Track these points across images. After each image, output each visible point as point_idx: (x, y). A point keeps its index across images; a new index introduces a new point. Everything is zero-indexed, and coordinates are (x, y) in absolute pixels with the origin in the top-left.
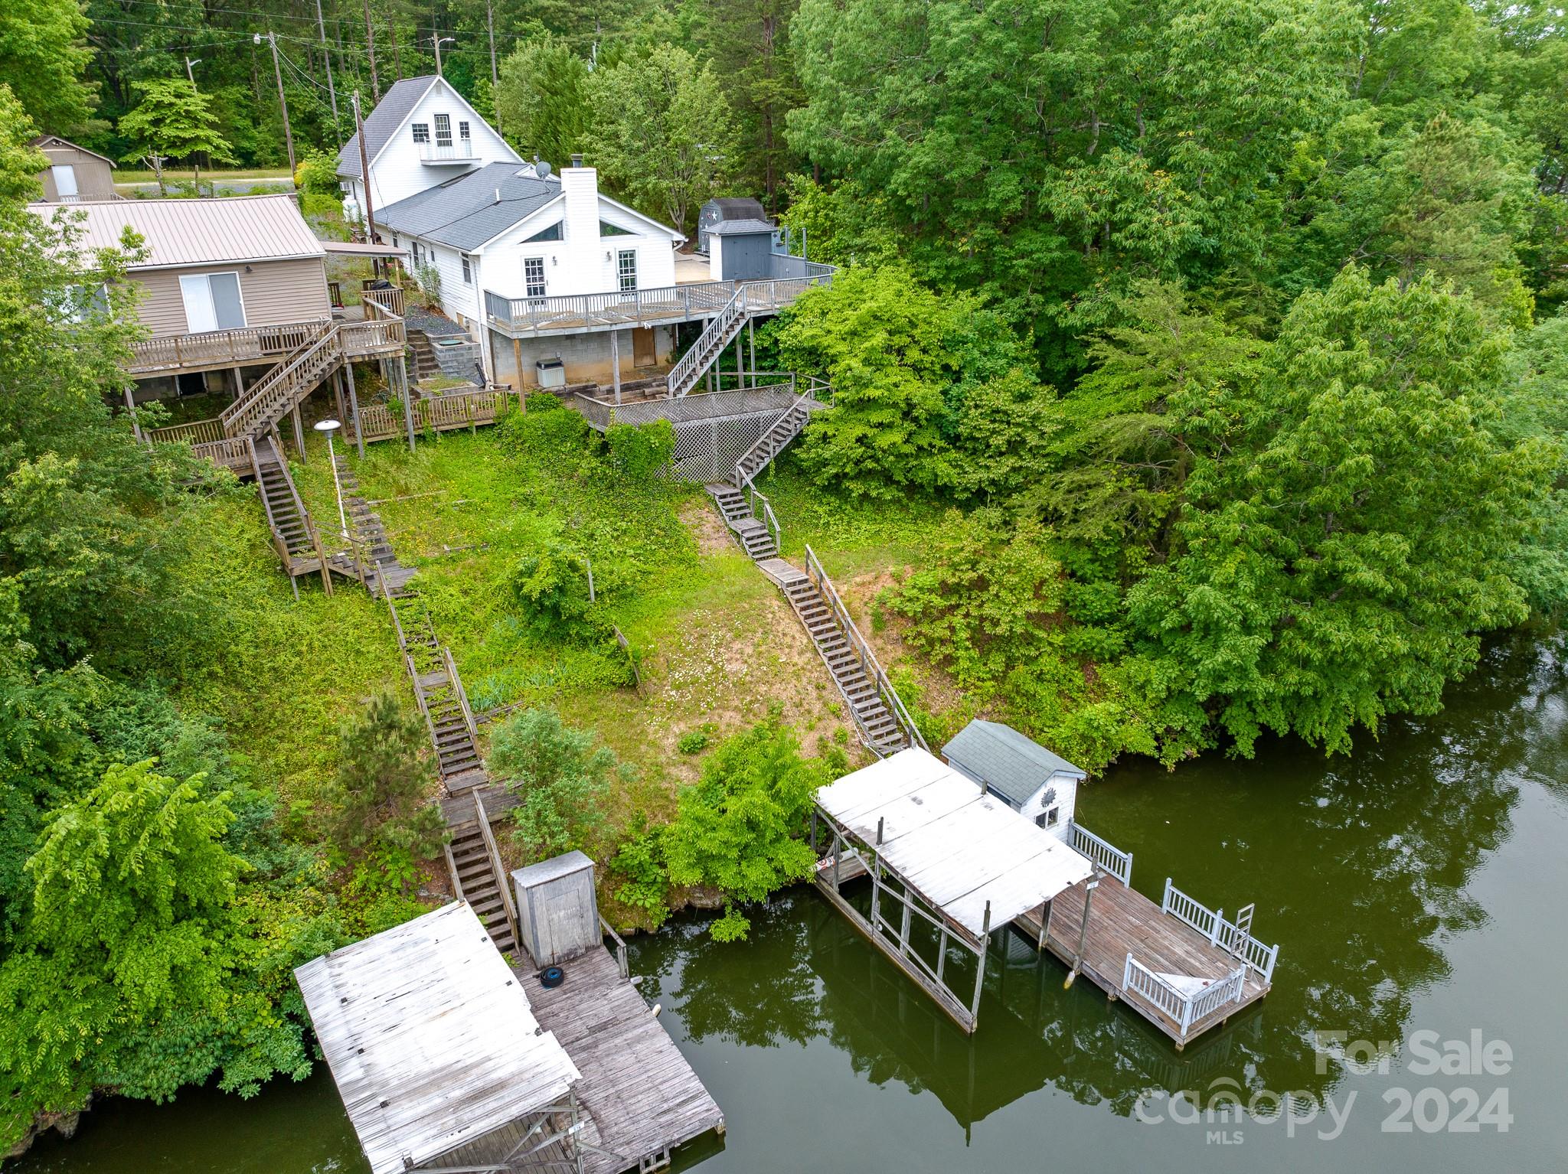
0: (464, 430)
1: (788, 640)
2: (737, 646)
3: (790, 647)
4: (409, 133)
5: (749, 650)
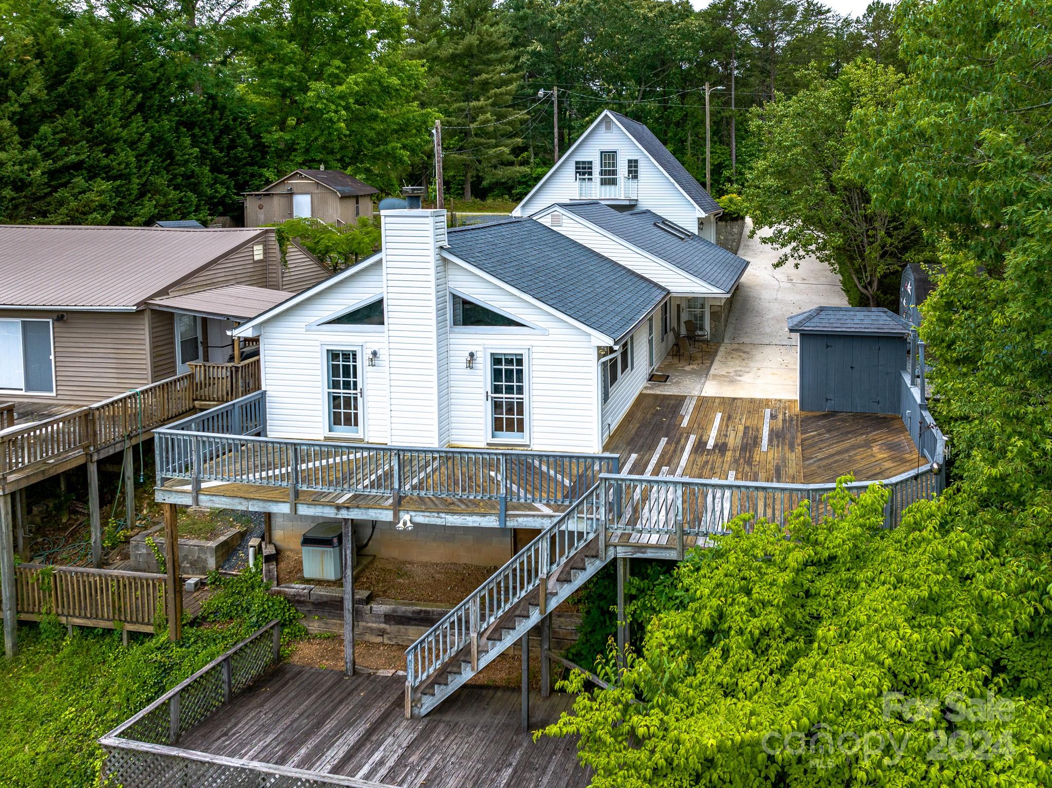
4: (571, 169)
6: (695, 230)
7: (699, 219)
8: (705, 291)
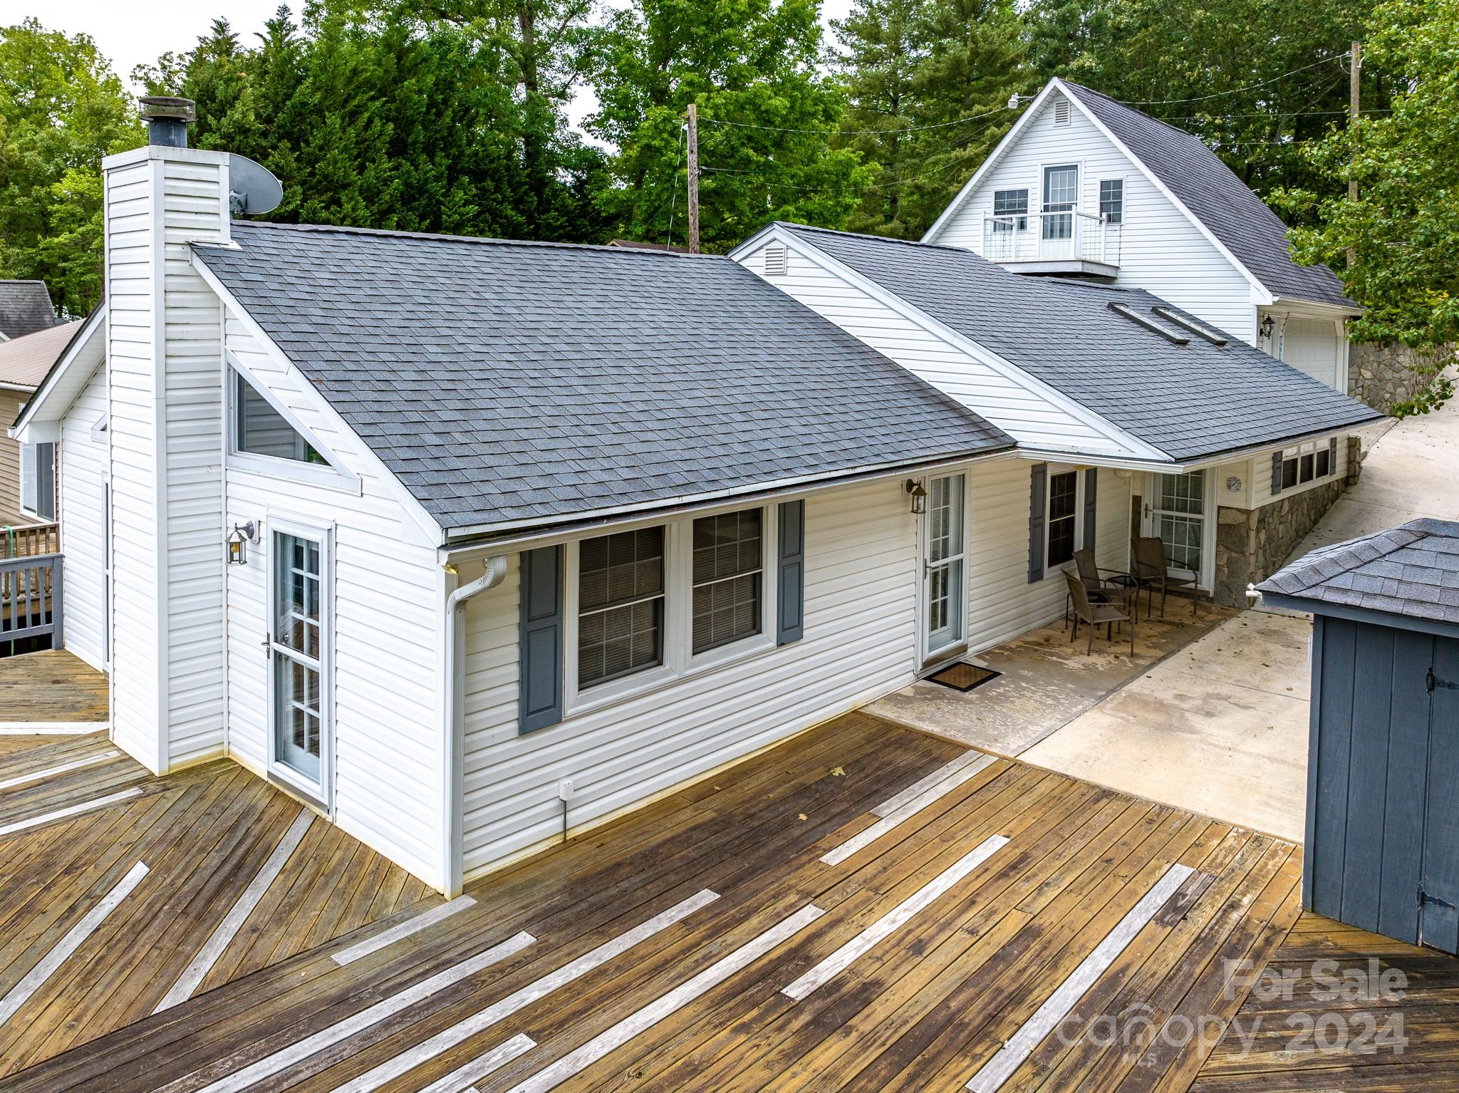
4: (986, 205)
6: (1248, 333)
7: (1260, 308)
8: (1113, 450)
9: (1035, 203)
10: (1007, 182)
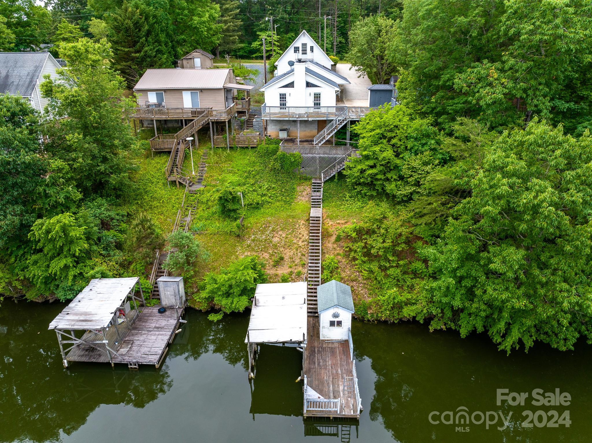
0: (247, 147)
1: (300, 236)
2: (280, 233)
3: (300, 238)
4: (292, 50)
5: (284, 235)
7: (331, 65)
9: (301, 49)
10: (296, 45)
